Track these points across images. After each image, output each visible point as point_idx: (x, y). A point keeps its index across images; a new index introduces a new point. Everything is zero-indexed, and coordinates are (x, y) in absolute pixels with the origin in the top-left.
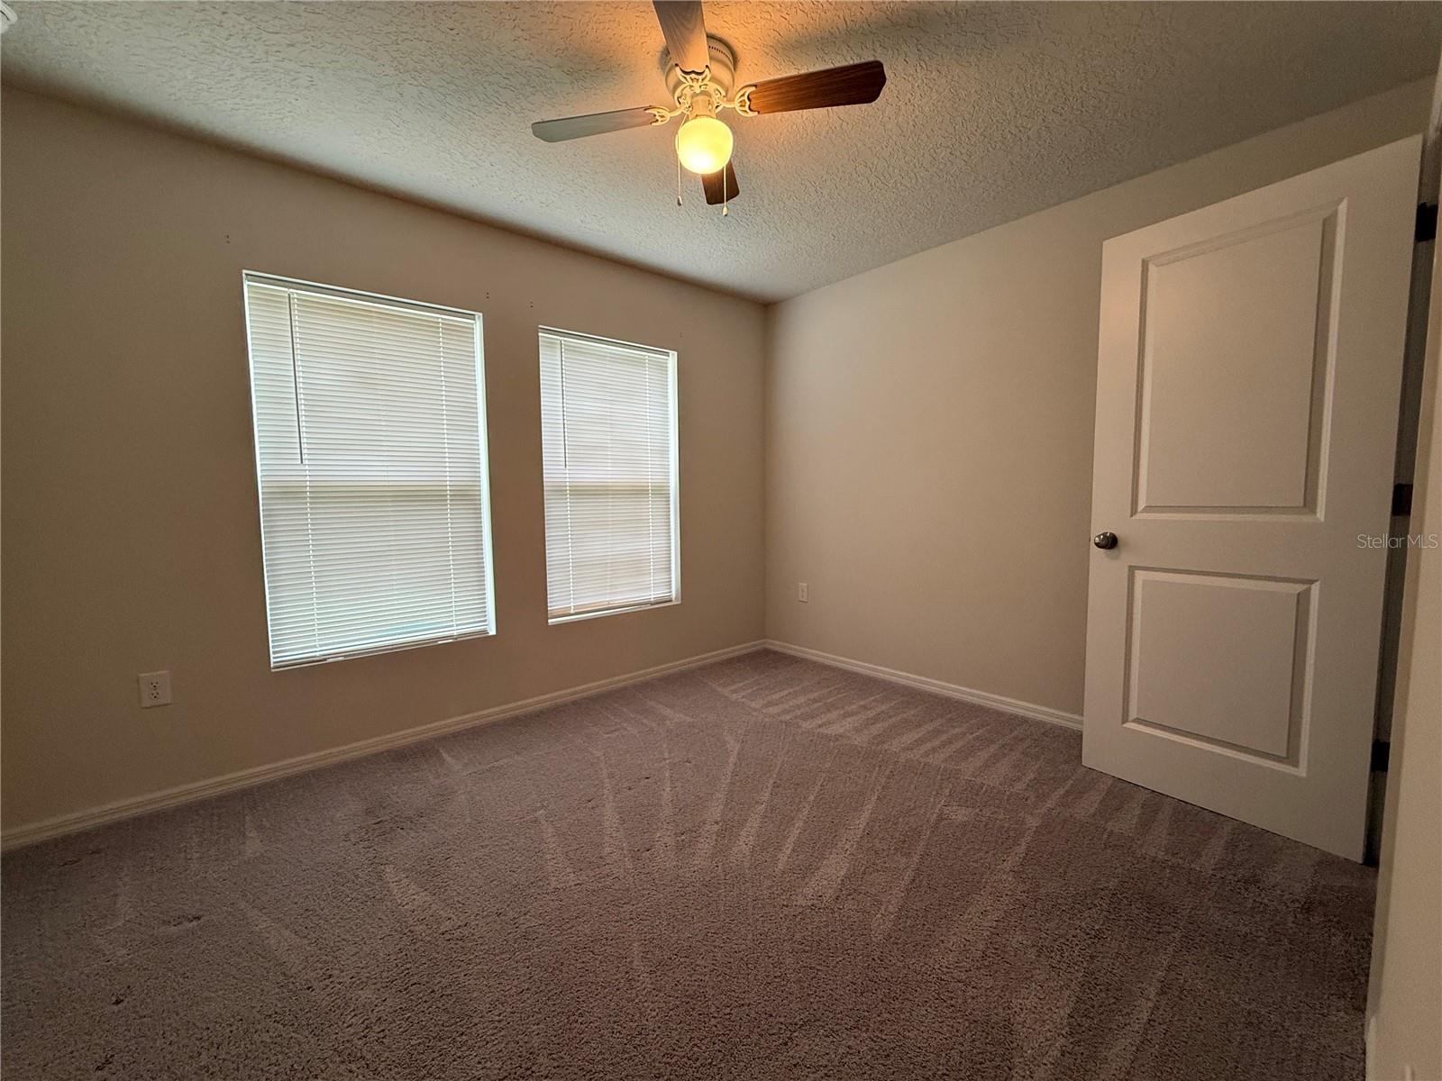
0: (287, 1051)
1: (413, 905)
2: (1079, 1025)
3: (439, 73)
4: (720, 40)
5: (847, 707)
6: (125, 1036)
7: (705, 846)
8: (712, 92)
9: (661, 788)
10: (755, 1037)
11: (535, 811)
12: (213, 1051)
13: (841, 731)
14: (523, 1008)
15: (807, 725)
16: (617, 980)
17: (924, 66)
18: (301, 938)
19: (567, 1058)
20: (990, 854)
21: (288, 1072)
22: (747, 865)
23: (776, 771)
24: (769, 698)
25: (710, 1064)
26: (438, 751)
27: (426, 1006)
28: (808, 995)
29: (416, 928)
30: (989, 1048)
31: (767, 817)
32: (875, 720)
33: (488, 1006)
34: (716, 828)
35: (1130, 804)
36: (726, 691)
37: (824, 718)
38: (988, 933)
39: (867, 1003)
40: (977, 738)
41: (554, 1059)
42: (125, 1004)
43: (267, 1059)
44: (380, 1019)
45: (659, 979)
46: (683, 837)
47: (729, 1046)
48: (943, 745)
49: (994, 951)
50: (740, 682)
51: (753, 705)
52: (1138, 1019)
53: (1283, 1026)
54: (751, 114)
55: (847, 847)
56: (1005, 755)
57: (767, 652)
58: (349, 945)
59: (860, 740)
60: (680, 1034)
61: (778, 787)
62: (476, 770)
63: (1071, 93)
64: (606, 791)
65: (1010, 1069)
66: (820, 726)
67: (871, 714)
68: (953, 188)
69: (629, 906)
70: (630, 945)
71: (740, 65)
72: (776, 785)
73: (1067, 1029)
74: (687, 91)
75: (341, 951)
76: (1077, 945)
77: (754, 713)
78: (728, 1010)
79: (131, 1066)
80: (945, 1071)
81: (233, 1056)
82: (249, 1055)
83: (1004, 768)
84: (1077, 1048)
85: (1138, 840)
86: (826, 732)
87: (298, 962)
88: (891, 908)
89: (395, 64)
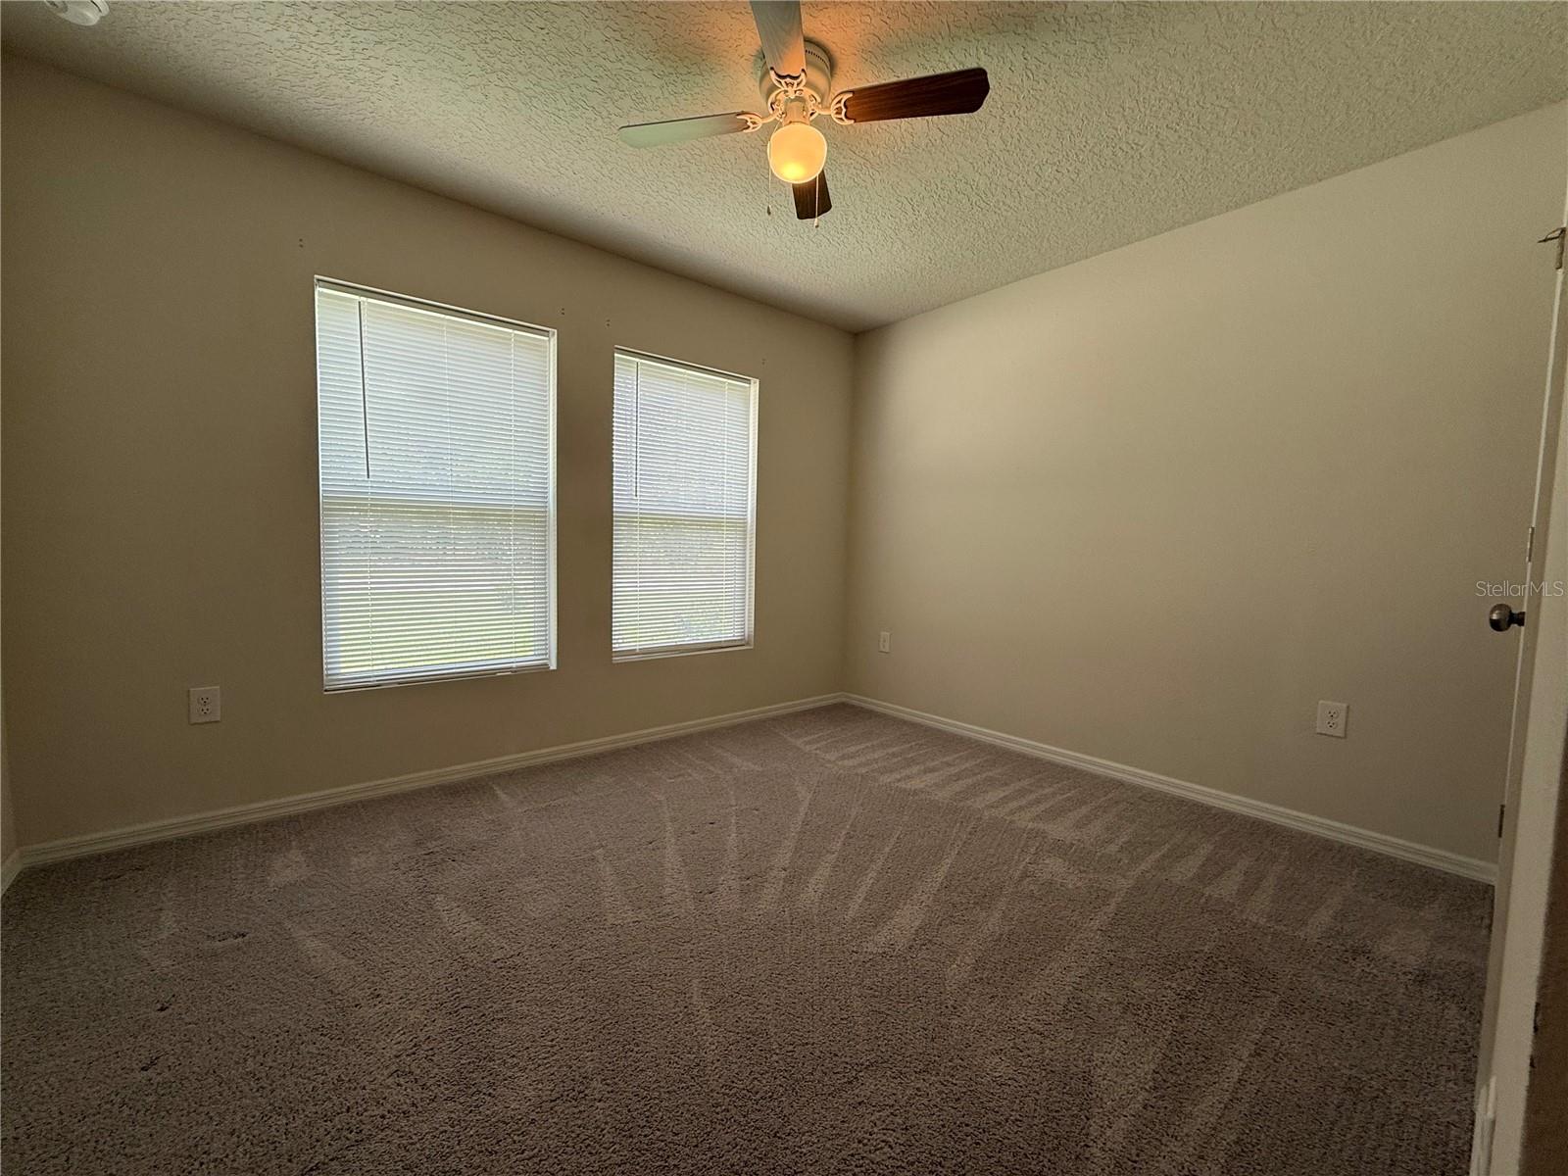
0: (334, 1062)
1: (464, 933)
2: (1165, 1081)
3: (526, 75)
4: (818, 45)
5: (928, 763)
6: (171, 1040)
7: (770, 893)
8: (807, 97)
9: (726, 834)
10: (818, 1075)
11: (593, 849)
12: (260, 1058)
13: (922, 786)
14: (577, 1035)
15: (886, 779)
16: (675, 1013)
17: (1031, 75)
18: (349, 958)
19: (622, 1084)
20: (1077, 913)
21: (336, 1082)
22: (815, 911)
23: (850, 823)
24: (845, 751)
25: (770, 1097)
26: (492, 788)
27: (477, 1028)
28: (876, 1038)
29: (468, 955)
30: (1066, 1097)
31: (838, 866)
32: (958, 777)
33: (540, 1030)
34: (783, 874)
35: (1232, 871)
36: (799, 743)
37: (905, 773)
38: (1071, 988)
39: (938, 1049)
40: (1069, 799)
41: (608, 1085)
42: (169, 1011)
43: (314, 1068)
44: (429, 1038)
45: (719, 1015)
46: (748, 882)
47: (791, 1082)
48: (1030, 804)
49: (1076, 1006)
50: (814, 734)
51: (828, 757)
52: (1228, 1078)
53: (1385, 1093)
54: (848, 122)
55: (922, 898)
56: (1096, 817)
57: (843, 706)
58: (398, 968)
59: (942, 796)
60: (740, 1067)
61: (851, 838)
62: (531, 808)
63: (1186, 107)
64: (668, 834)
65: (1088, 1119)
66: (899, 781)
67: (953, 770)
68: (1059, 210)
69: (689, 945)
70: (690, 981)
71: (838, 71)
72: (849, 836)
73: (1151, 1084)
74: (782, 97)
75: (390, 973)
76: (1166, 1004)
77: (828, 765)
78: (791, 1048)
79: (177, 1068)
80: (1018, 1117)
81: (280, 1064)
82: (296, 1064)
83: (1096, 828)
84: (1161, 1103)
85: (1239, 906)
86: (904, 786)
87: (345, 981)
88: (967, 960)
89: (482, 63)
